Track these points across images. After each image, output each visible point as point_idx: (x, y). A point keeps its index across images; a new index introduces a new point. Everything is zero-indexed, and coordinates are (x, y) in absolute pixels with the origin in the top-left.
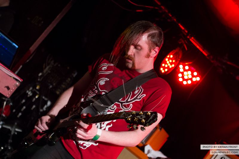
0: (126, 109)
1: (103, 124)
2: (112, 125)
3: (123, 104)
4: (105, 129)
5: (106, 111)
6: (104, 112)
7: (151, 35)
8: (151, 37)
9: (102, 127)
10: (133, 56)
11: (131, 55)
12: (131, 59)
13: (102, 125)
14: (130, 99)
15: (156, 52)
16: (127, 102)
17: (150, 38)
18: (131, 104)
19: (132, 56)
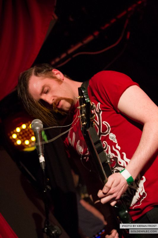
0: (108, 130)
1: (120, 163)
2: (124, 153)
3: (101, 131)
4: (127, 163)
5: (107, 155)
6: (108, 157)
7: (36, 73)
8: (37, 73)
9: (123, 166)
10: (55, 98)
11: (53, 100)
12: (58, 101)
13: (122, 165)
14: (97, 121)
15: (59, 73)
16: (99, 126)
17: (39, 74)
18: (104, 122)
19: (55, 100)
